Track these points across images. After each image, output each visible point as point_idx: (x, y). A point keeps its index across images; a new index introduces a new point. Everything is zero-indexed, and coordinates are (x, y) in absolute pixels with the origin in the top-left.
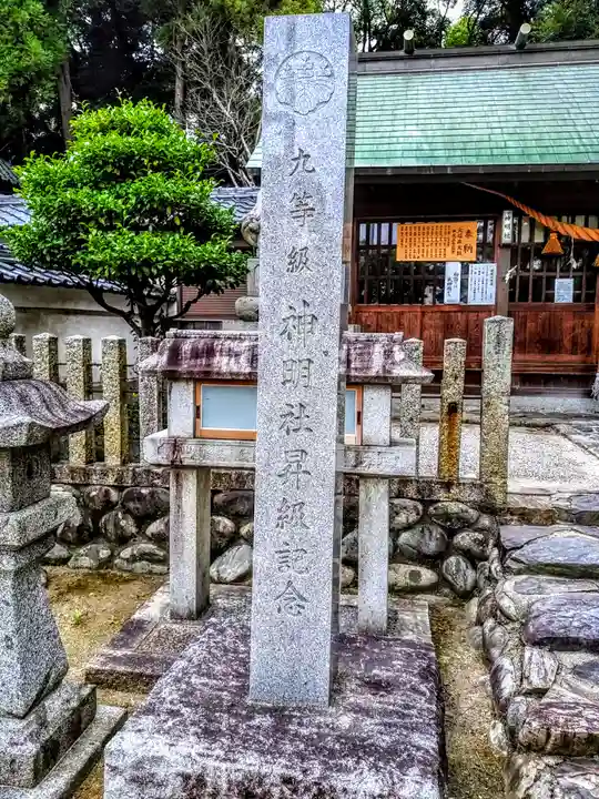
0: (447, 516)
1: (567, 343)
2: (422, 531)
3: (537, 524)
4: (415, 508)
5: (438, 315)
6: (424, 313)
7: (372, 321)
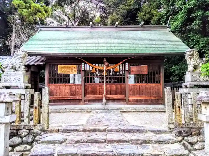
0: (34, 133)
1: (98, 92)
2: (28, 137)
3: (54, 133)
4: (27, 131)
5: (69, 86)
6: (65, 86)
7: (53, 88)
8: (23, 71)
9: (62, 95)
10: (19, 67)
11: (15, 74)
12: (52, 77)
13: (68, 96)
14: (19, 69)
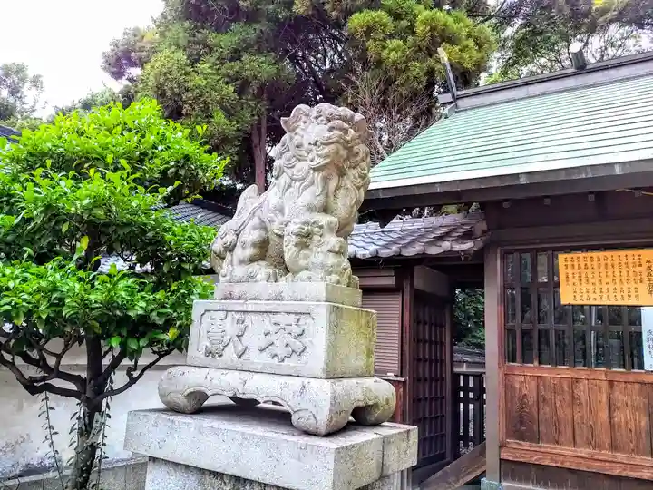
5: (637, 386)
6: (611, 383)
7: (530, 390)
8: (335, 277)
9: (592, 442)
10: (305, 239)
11: (279, 297)
12: (526, 326)
13: (638, 459)
14: (302, 262)
